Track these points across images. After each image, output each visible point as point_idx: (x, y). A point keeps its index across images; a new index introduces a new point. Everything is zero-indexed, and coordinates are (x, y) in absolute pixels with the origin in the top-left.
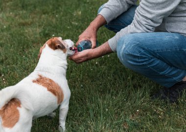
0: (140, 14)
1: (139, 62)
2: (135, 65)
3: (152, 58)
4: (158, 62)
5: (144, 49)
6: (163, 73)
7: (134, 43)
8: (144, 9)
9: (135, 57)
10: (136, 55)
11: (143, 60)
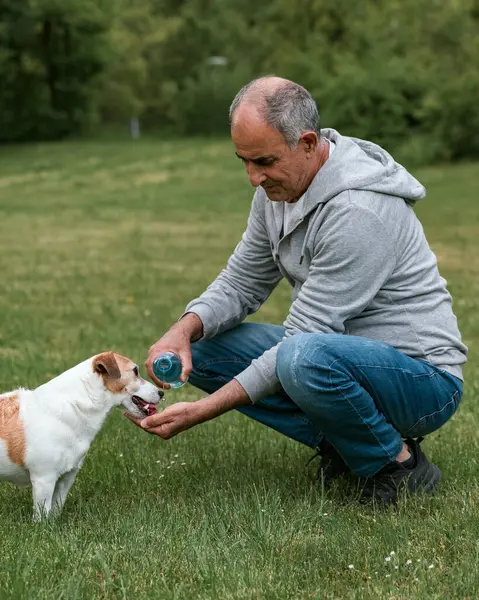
0: (303, 314)
1: (330, 385)
2: (320, 392)
3: (351, 380)
4: (361, 390)
5: (337, 357)
6: (368, 420)
7: (318, 345)
8: (310, 305)
9: (322, 371)
10: (325, 367)
11: (336, 381)
